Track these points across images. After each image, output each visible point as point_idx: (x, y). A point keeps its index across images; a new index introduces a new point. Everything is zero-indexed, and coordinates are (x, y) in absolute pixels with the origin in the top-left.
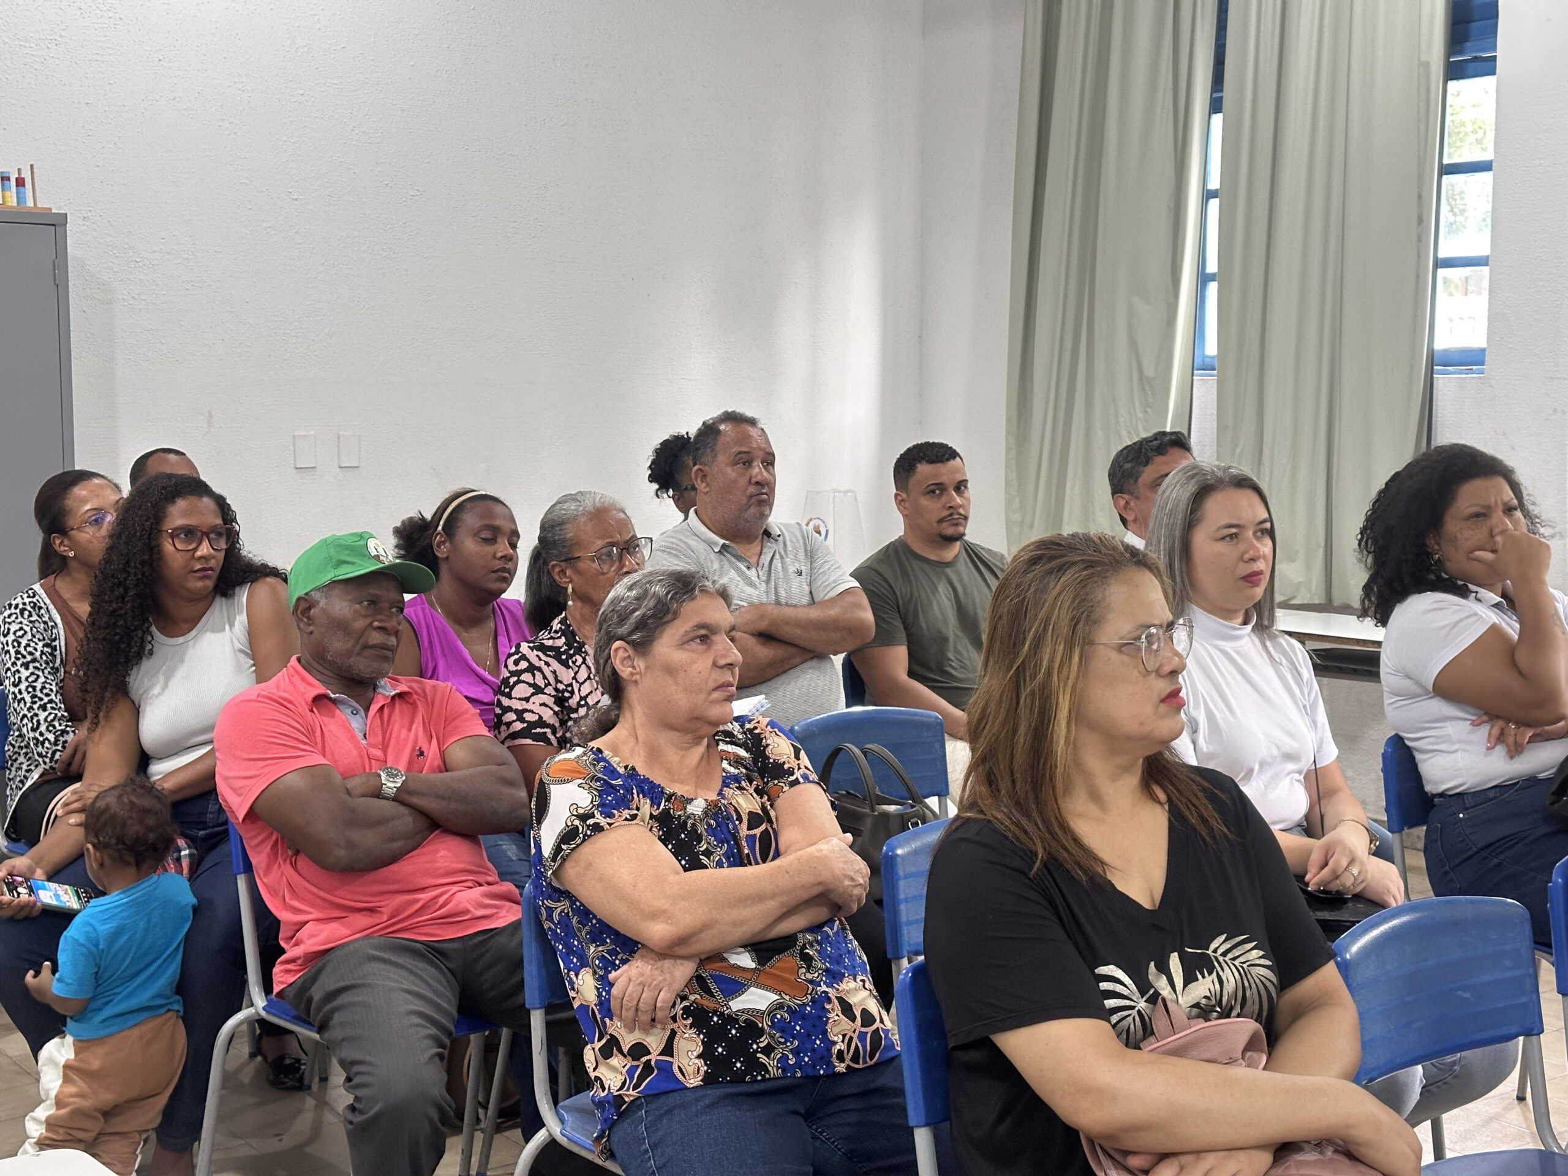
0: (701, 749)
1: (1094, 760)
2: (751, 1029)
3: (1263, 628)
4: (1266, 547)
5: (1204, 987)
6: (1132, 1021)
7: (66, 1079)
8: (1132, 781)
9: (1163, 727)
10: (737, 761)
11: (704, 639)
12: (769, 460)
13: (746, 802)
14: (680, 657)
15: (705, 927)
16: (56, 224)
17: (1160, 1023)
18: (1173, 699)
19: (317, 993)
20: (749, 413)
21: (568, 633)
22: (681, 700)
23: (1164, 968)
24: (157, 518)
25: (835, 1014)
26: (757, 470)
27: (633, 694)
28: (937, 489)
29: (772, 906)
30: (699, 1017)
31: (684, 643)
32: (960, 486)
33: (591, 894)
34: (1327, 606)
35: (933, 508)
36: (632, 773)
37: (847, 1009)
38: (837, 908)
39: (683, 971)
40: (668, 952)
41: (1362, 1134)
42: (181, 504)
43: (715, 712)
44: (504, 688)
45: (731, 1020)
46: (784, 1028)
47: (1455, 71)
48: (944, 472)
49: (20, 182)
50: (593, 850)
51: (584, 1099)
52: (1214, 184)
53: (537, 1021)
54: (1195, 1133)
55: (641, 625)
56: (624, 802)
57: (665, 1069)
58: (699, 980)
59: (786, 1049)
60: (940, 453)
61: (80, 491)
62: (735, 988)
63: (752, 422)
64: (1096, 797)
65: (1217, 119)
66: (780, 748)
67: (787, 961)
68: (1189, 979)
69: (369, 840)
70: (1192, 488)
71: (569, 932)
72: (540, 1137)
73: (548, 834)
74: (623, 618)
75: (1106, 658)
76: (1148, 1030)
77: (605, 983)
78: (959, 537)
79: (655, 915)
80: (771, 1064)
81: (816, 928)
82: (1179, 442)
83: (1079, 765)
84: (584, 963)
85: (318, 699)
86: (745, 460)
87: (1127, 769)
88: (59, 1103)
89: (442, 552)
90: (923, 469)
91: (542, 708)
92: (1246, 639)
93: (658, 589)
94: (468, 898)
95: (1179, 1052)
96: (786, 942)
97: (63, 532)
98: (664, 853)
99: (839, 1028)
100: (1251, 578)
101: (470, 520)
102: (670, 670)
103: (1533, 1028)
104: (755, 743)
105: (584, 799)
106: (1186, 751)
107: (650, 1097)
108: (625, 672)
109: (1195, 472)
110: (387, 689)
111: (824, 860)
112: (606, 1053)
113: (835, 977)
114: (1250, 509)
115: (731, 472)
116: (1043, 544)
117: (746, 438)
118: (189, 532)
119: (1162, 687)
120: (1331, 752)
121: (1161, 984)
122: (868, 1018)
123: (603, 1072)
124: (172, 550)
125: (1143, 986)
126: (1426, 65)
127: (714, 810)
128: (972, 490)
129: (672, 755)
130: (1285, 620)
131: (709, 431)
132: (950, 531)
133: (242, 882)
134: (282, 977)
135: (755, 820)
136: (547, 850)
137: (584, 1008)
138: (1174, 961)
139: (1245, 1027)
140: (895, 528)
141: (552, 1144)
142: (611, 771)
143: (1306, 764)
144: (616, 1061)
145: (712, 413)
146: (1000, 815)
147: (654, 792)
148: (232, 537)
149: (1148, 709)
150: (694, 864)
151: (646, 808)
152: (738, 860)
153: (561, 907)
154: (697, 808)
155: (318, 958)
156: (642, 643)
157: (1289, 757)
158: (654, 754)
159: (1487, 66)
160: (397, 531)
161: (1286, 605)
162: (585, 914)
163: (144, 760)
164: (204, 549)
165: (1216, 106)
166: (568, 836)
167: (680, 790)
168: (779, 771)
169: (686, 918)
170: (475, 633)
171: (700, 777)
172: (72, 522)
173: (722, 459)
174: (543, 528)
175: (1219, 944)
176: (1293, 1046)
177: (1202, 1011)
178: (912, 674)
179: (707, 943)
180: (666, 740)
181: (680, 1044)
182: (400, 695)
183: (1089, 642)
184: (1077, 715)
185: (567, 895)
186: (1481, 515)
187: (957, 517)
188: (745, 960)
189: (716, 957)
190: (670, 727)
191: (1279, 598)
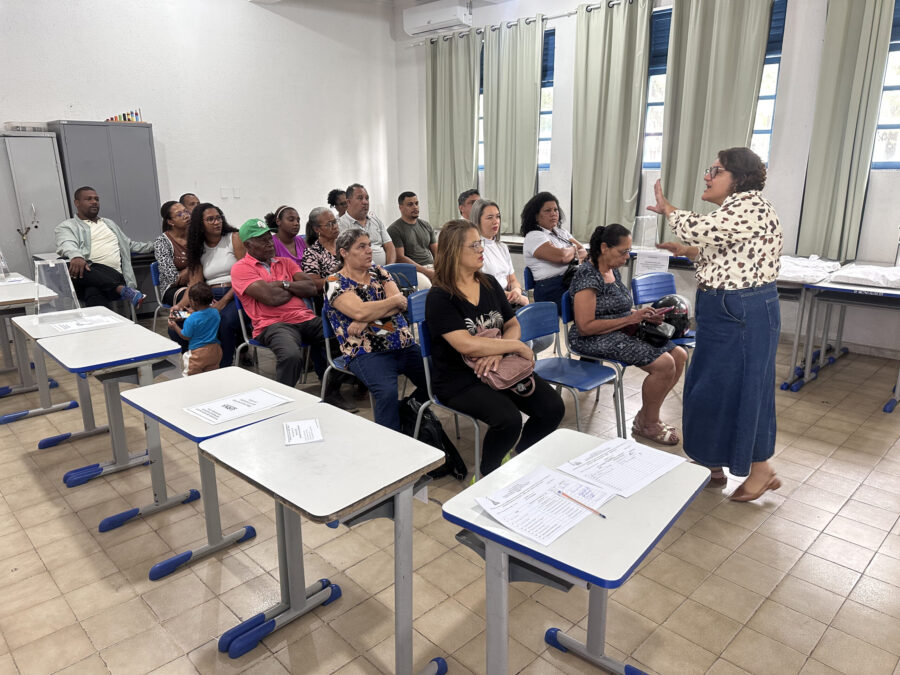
0: (364, 274)
1: (464, 273)
2: (382, 338)
3: (497, 241)
4: (498, 221)
5: (488, 322)
6: (473, 330)
7: (190, 362)
8: (472, 277)
9: (479, 265)
10: (374, 276)
11: (363, 247)
12: (367, 198)
13: (377, 286)
14: (357, 252)
15: (370, 315)
16: (149, 127)
17: (479, 330)
18: (481, 258)
19: (266, 336)
20: (361, 184)
21: (319, 245)
22: (358, 263)
23: (479, 318)
24: (202, 216)
25: (401, 335)
26: (364, 200)
27: (346, 261)
28: (411, 204)
29: (386, 310)
30: (369, 337)
31: (358, 248)
32: (417, 203)
33: (341, 308)
34: (512, 234)
35: (410, 209)
36: (348, 279)
37: (404, 334)
38: (401, 310)
39: (364, 325)
40: (361, 321)
41: (522, 350)
42: (207, 210)
43: (367, 265)
44: (304, 259)
45: (377, 337)
46: (389, 338)
47: (543, 85)
48: (412, 199)
49: (136, 114)
50: (341, 298)
51: (341, 358)
52: (481, 115)
53: (327, 341)
54: (486, 352)
55: (347, 244)
56: (347, 286)
57: (362, 349)
58: (368, 328)
59: (391, 344)
60: (411, 194)
61: (174, 207)
62: (378, 330)
63: (362, 187)
64: (464, 281)
65: (482, 96)
66: (384, 272)
67: (390, 323)
68: (485, 320)
69: (278, 298)
70: (481, 205)
71: (335, 318)
72: (329, 367)
73: (329, 294)
74: (342, 242)
75: (467, 249)
76: (476, 332)
77: (345, 329)
78: (416, 217)
79: (358, 312)
80: (387, 347)
81: (396, 315)
82: (476, 192)
83: (460, 274)
84: (339, 325)
85: (257, 264)
86: (361, 198)
87: (470, 275)
88: (189, 368)
89: (279, 223)
90: (407, 199)
91: (315, 265)
92: (493, 244)
93: (350, 234)
94: (302, 313)
95: (483, 336)
96: (389, 319)
97: (170, 218)
98: (358, 298)
99: (402, 339)
100: (495, 228)
101: (286, 215)
102: (355, 255)
103: (557, 331)
104: (378, 271)
105: (338, 285)
106: (484, 270)
107: (358, 356)
108: (344, 256)
109: (481, 201)
110: (274, 261)
111: (397, 299)
112: (346, 346)
113: (400, 327)
114: (495, 211)
115: (357, 201)
116: (451, 223)
117: (361, 192)
118: (211, 218)
119: (479, 256)
120: (513, 271)
121: (479, 322)
122: (409, 336)
123: (346, 351)
124: (207, 223)
125: (475, 322)
126: (536, 84)
127: (369, 288)
128: (419, 204)
129: (358, 276)
130: (503, 238)
131: (350, 189)
132: (414, 215)
133: (240, 311)
134: (255, 334)
135: (379, 290)
136: (329, 298)
137: (340, 336)
138: (482, 317)
139: (497, 330)
140: (398, 215)
141: (332, 369)
142: (343, 278)
143: (507, 274)
144: (349, 348)
145: (351, 184)
146: (442, 285)
147: (354, 284)
148: (223, 218)
149: (476, 261)
150: (366, 300)
151: (353, 287)
152: (375, 299)
153: (333, 312)
154: (365, 287)
155: (265, 329)
156: (347, 250)
157: (503, 272)
158: (353, 276)
159: (551, 84)
160: (266, 218)
161: (504, 234)
162: (339, 313)
163: (205, 280)
164: (217, 222)
165: (481, 92)
166: (334, 294)
167: (362, 283)
168: (384, 278)
169: (366, 313)
170: (289, 246)
171: (365, 279)
172: (173, 215)
173: (354, 197)
174: (310, 217)
175: (491, 313)
176: (507, 334)
177: (488, 327)
178: (406, 255)
179: (371, 318)
180: (355, 272)
181: (365, 343)
182: (279, 262)
183: (462, 245)
184: (460, 263)
185: (335, 309)
186: (549, 210)
187: (416, 212)
188: (380, 323)
189: (373, 322)
190: (356, 269)
191: (502, 232)
